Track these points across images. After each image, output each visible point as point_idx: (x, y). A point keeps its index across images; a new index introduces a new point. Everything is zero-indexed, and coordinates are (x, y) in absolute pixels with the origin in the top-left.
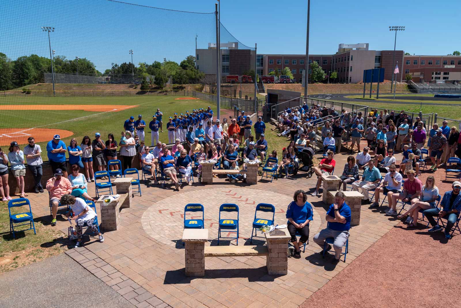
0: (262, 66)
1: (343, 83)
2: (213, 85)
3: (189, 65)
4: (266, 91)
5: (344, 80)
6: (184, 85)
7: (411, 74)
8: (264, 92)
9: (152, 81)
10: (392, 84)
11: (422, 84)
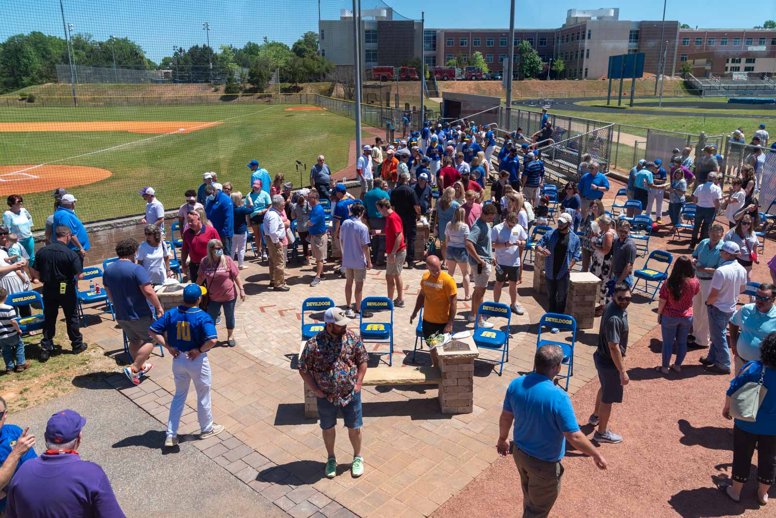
0: (435, 50)
1: (573, 79)
2: (350, 84)
3: (308, 49)
4: (441, 95)
5: (575, 73)
6: (300, 85)
7: (690, 61)
8: (437, 95)
9: (244, 78)
10: (657, 80)
11: (707, 80)
